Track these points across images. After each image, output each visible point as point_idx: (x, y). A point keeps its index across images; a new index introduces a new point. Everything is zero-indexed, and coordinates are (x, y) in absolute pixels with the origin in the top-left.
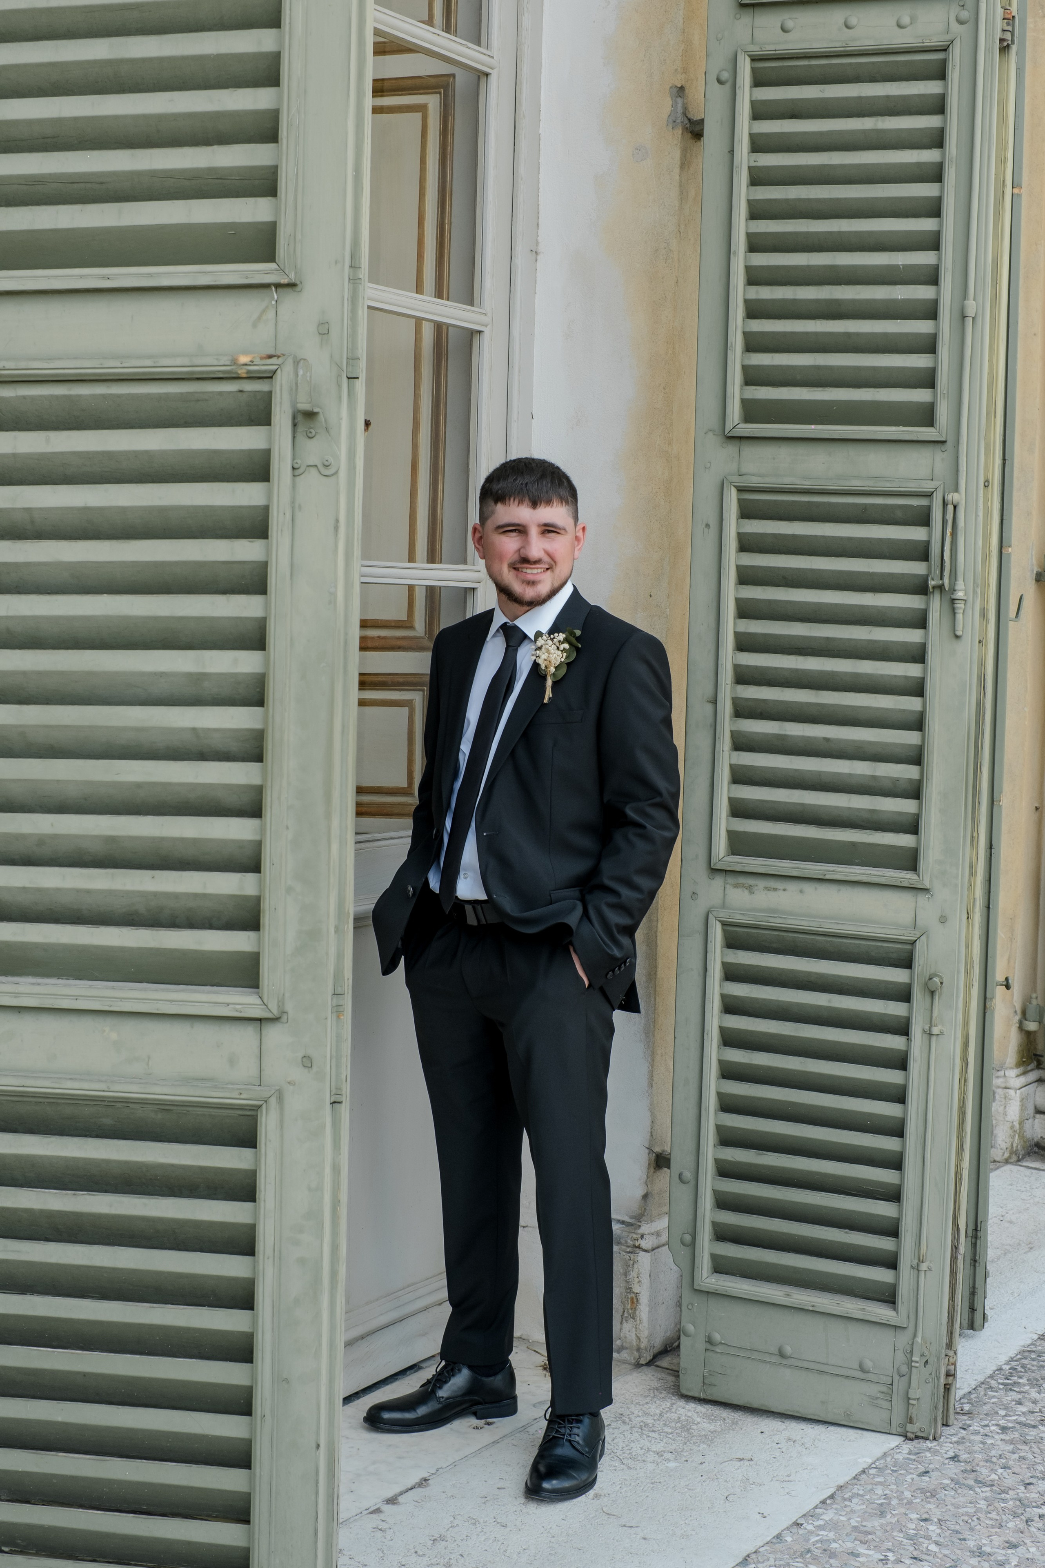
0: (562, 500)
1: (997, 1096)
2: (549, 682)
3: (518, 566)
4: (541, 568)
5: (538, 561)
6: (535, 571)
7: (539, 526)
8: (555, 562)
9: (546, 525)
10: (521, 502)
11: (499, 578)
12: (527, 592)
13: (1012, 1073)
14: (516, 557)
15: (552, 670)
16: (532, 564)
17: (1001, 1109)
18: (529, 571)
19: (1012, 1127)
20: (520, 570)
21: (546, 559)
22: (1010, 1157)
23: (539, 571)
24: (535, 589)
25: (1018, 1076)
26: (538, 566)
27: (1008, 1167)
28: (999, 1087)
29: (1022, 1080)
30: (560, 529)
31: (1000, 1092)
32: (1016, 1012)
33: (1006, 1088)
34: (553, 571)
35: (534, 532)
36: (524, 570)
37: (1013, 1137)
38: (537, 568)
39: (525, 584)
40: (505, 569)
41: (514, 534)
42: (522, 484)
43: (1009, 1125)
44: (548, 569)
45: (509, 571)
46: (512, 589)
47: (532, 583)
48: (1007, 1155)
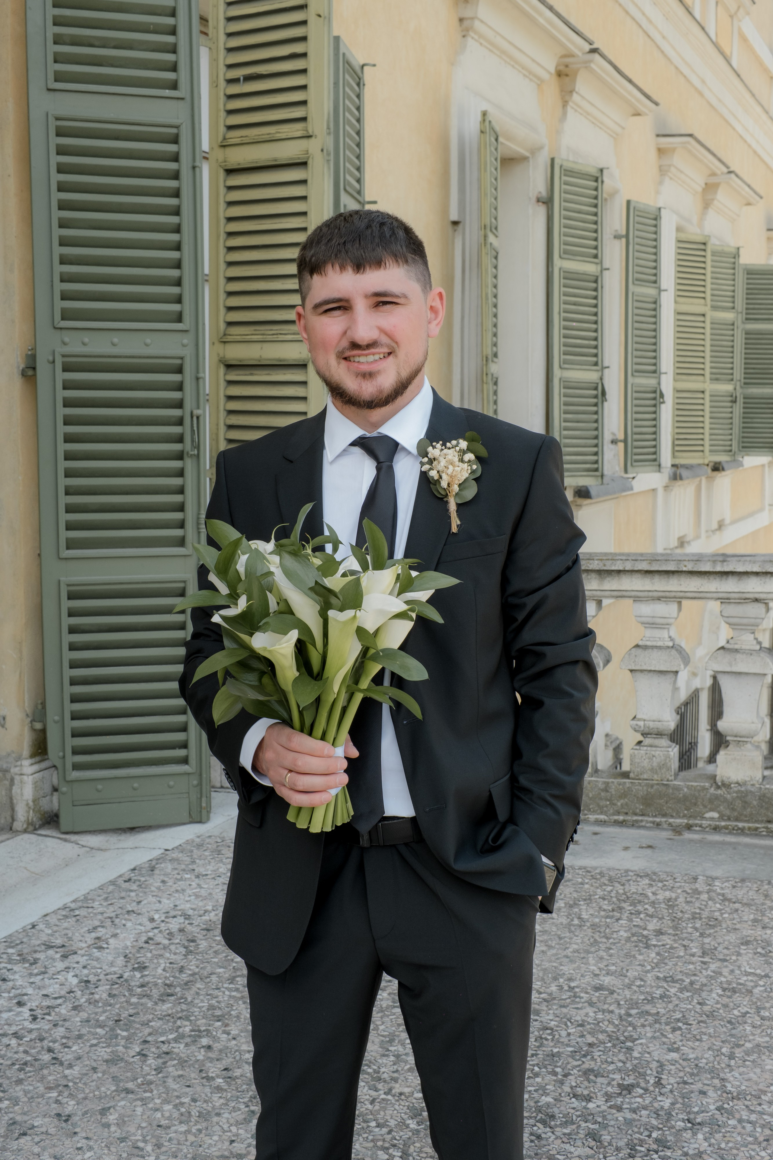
0: (398, 258)
1: (16, 782)
2: (452, 507)
3: (348, 354)
4: (379, 353)
5: (372, 345)
6: (371, 358)
7: (366, 296)
8: (397, 343)
9: (377, 294)
10: (342, 268)
11: (327, 374)
12: (364, 388)
13: (26, 763)
14: (345, 343)
15: (456, 488)
16: (364, 350)
17: (19, 791)
18: (362, 359)
19: (27, 805)
20: (352, 359)
21: (384, 339)
22: (27, 828)
23: (377, 357)
24: (374, 383)
25: (32, 764)
26: (372, 350)
27: (26, 836)
28: (16, 774)
29: (36, 768)
30: (397, 296)
31: (17, 778)
32: (27, 715)
33: (22, 774)
34: (396, 356)
35: (361, 306)
36: (357, 359)
37: (28, 812)
38: (374, 354)
39: (359, 377)
40: (333, 360)
41: (337, 313)
42: (339, 244)
43: (25, 803)
44: (389, 354)
45: (339, 363)
46: (345, 387)
47: (368, 375)
48: (25, 826)
